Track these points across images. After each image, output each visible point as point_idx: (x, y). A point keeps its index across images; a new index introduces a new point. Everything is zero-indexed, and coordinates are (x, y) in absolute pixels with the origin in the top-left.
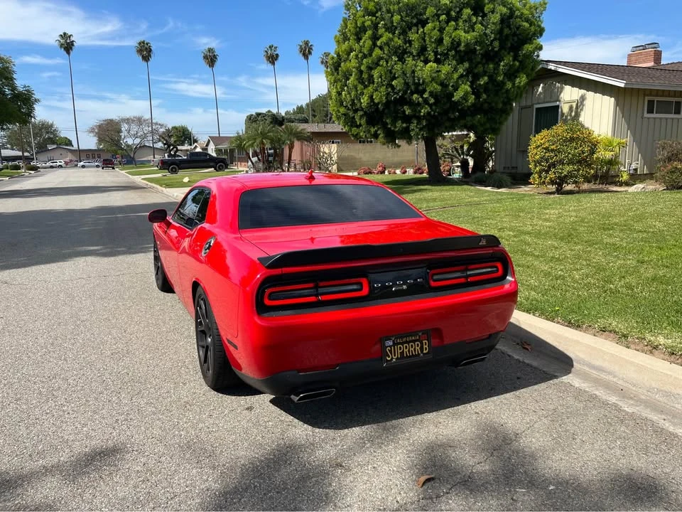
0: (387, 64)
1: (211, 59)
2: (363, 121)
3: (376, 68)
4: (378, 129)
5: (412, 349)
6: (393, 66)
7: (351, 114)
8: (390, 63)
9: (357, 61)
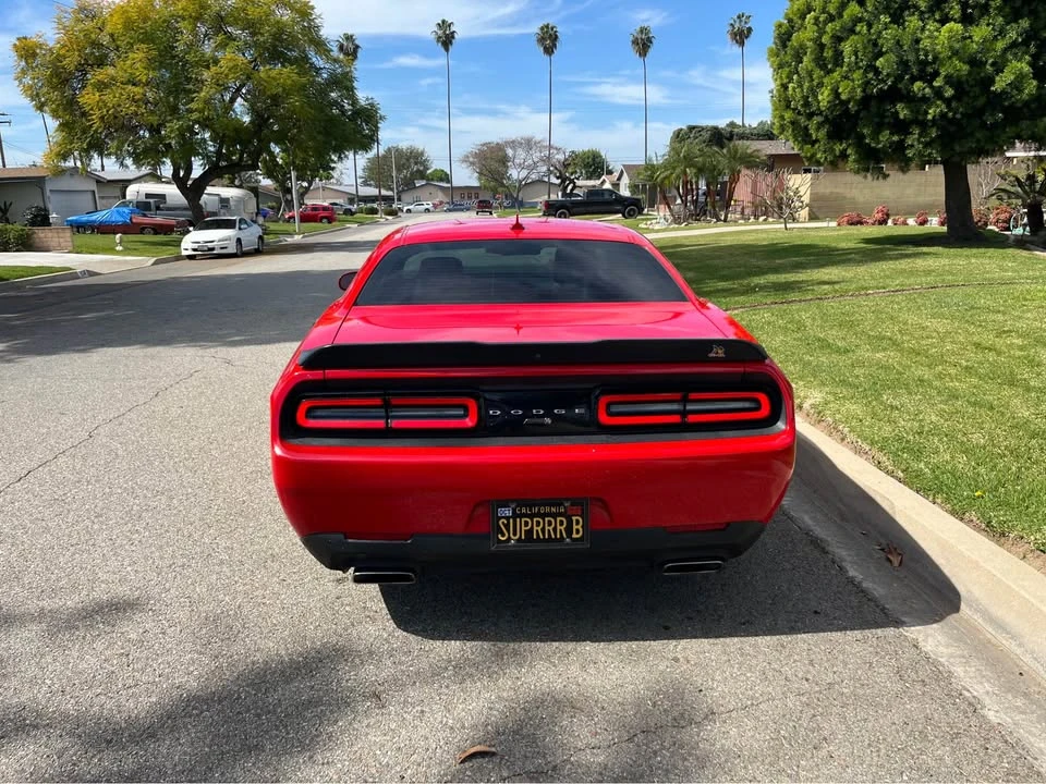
0: (869, 30)
1: (643, 44)
2: (822, 134)
3: (848, 39)
4: (849, 146)
5: (548, 527)
6: (880, 32)
7: (802, 120)
8: (875, 27)
9: (815, 28)
